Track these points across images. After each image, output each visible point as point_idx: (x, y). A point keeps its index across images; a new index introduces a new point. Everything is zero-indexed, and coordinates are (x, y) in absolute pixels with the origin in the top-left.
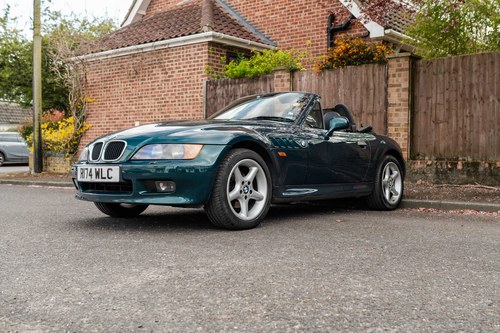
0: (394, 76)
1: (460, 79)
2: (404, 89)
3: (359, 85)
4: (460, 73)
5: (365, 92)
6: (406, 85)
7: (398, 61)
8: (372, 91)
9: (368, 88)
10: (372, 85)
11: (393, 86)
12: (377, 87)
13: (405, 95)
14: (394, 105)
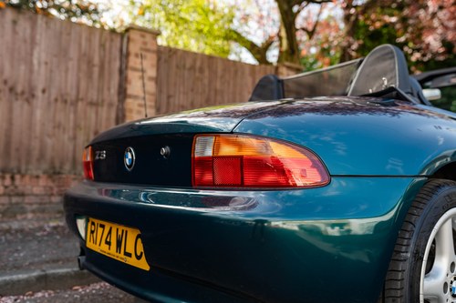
0: (137, 55)
1: (206, 81)
2: (151, 79)
3: (73, 53)
4: (207, 73)
5: (84, 67)
6: (152, 72)
7: (143, 36)
8: (96, 70)
9: (90, 63)
10: (96, 60)
11: (135, 69)
12: (106, 66)
13: (151, 87)
14: (136, 97)
